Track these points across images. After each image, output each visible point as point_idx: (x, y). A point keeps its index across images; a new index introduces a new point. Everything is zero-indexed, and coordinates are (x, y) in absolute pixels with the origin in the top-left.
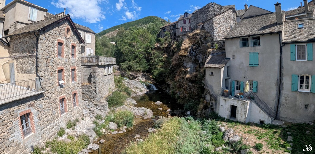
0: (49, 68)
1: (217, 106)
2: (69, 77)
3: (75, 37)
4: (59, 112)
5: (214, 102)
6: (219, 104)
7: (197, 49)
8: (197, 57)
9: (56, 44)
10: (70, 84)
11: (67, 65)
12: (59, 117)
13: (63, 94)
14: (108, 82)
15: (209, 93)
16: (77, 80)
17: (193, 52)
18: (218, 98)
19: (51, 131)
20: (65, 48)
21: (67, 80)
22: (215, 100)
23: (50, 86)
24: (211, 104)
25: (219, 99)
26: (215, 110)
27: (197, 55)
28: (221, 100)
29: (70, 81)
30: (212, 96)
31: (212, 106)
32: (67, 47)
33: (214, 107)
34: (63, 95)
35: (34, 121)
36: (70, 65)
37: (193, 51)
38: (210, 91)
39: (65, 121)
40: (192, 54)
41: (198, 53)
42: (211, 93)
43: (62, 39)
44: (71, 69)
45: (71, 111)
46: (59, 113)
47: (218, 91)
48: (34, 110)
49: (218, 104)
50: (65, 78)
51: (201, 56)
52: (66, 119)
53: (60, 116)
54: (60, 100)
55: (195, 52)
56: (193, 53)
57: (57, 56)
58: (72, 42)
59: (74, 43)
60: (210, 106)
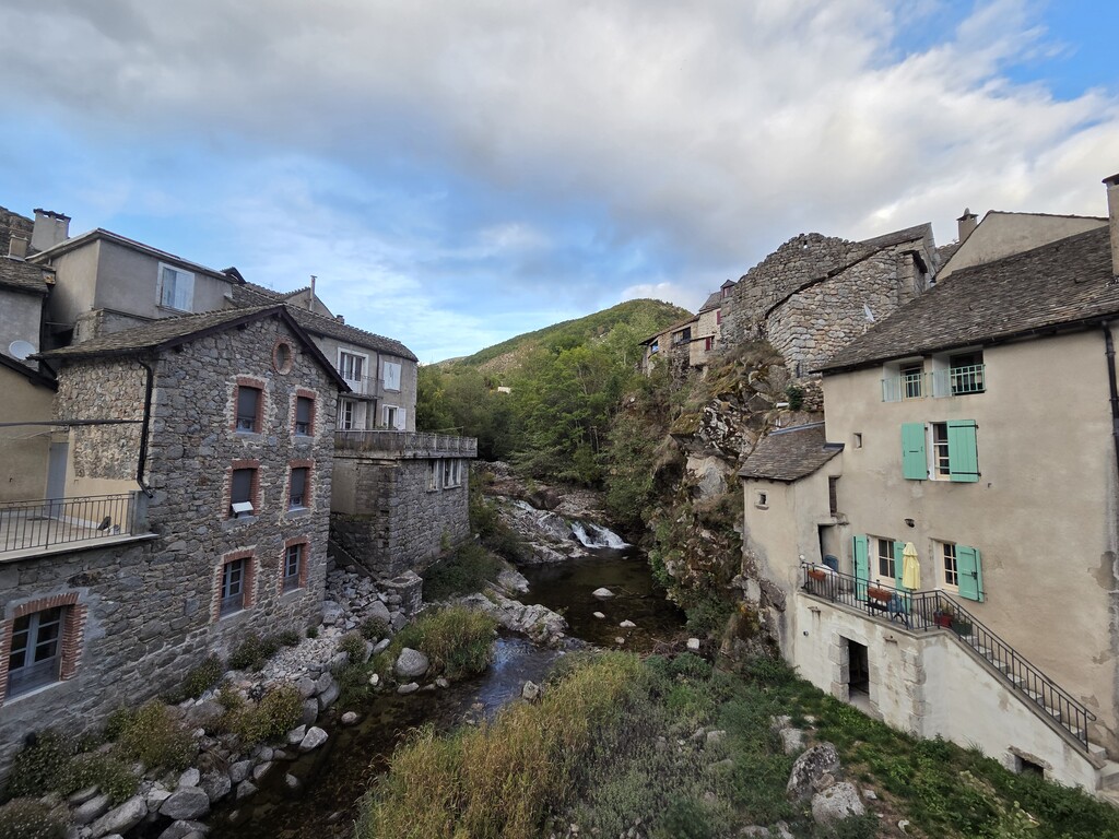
0: (196, 463)
1: (789, 631)
2: (280, 492)
3: (314, 371)
4: (212, 605)
5: (774, 614)
6: (794, 623)
7: (735, 413)
8: (733, 439)
9: (230, 392)
10: (281, 514)
11: (273, 456)
12: (210, 622)
13: (242, 545)
14: (443, 511)
15: (754, 574)
16: (314, 504)
17: (719, 423)
18: (788, 600)
19: (152, 676)
20: (269, 404)
21: (267, 501)
22: (775, 605)
23: (189, 520)
24: (761, 620)
25: (792, 601)
26: (780, 644)
27: (731, 434)
28: (800, 607)
29: (283, 505)
30: (764, 588)
31: (766, 628)
32: (280, 400)
33: (776, 633)
34: (241, 549)
35: (80, 633)
36: (288, 457)
37: (719, 419)
38: (759, 565)
39: (235, 638)
40: (714, 429)
41: (735, 426)
42: (764, 576)
43: (256, 378)
44: (288, 467)
45: (270, 604)
46: (213, 608)
47: (786, 571)
48: (96, 596)
49: (789, 621)
50: (263, 496)
51: (748, 435)
52: (240, 632)
53: (216, 620)
54: (226, 566)
55: (728, 422)
56: (717, 427)
57: (232, 427)
58: (298, 387)
59: (306, 389)
60: (761, 628)
